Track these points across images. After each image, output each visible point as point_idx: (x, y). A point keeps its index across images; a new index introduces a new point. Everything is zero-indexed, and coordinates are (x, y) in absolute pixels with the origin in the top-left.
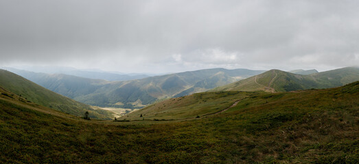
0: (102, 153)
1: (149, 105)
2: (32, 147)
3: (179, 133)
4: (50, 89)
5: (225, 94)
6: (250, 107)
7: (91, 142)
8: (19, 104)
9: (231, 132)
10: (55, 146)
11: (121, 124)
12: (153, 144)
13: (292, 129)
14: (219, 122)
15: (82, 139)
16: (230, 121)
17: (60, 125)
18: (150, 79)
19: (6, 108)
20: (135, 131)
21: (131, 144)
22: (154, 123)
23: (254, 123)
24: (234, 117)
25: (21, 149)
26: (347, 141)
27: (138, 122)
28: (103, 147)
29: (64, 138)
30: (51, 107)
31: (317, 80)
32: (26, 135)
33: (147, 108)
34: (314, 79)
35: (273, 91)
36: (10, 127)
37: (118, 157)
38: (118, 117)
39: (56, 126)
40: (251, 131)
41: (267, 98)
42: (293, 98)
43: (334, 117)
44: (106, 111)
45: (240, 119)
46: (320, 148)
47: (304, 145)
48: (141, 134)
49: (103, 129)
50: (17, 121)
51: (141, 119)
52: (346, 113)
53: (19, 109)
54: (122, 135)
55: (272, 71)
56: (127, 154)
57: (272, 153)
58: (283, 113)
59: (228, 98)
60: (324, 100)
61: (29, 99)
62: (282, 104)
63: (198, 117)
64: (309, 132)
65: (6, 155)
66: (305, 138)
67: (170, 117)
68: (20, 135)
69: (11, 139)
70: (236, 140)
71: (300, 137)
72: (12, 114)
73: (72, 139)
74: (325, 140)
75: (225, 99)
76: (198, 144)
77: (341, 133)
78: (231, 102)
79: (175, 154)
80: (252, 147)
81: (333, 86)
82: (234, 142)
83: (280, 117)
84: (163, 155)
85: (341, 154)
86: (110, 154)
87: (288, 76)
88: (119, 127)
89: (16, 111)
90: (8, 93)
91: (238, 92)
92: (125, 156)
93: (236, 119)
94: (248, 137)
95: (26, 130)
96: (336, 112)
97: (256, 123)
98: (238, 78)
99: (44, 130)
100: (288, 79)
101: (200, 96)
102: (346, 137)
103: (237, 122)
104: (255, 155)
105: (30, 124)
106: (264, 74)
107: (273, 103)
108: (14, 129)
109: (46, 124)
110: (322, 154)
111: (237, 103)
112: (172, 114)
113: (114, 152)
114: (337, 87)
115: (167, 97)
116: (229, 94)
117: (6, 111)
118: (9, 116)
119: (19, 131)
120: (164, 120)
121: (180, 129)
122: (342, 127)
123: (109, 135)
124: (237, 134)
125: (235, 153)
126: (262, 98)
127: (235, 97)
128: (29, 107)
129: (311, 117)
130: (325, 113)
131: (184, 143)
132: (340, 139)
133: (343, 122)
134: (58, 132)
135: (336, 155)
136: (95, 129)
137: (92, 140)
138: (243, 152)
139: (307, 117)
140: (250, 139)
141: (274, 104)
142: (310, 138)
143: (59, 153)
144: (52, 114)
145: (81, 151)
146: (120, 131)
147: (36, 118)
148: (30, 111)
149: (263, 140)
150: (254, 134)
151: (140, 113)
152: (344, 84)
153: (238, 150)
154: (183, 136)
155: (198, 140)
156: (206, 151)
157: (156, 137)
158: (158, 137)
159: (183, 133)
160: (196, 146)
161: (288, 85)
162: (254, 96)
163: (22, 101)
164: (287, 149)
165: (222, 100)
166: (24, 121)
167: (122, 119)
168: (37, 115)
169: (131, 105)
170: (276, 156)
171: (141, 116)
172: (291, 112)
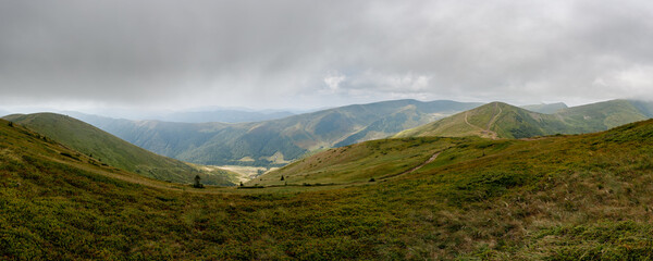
0: (220, 242)
1: (294, 161)
2: (112, 237)
3: (341, 207)
4: (137, 143)
5: (418, 142)
6: (455, 162)
7: (201, 224)
8: (89, 169)
9: (425, 203)
10: (147, 233)
11: (249, 192)
12: (299, 225)
13: (522, 200)
14: (406, 188)
15: (187, 219)
16: (424, 185)
17: (154, 201)
18: (296, 118)
19: (69, 177)
20: (271, 204)
21: (266, 225)
22: (303, 190)
23: (460, 189)
24: (429, 178)
25: (96, 242)
26: (607, 224)
27: (277, 189)
28: (222, 230)
29: (161, 220)
30: (139, 172)
31: (566, 120)
32: (102, 218)
33: (291, 166)
34: (561, 119)
35: (494, 137)
36: (77, 207)
37: (246, 246)
38: (245, 181)
39: (147, 202)
40: (456, 202)
41: (484, 147)
42: (525, 149)
43: (590, 182)
44: (226, 172)
45: (439, 182)
46: (563, 233)
47: (538, 228)
48: (280, 209)
49: (221, 202)
50: (87, 196)
51: (283, 183)
52: (609, 176)
53: (89, 177)
54: (252, 210)
55: (493, 104)
56: (259, 242)
57: (486, 238)
58: (507, 173)
59: (421, 147)
60: (575, 153)
61: (105, 161)
62: (508, 158)
63: (372, 180)
64: (548, 207)
65: (73, 252)
66: (540, 215)
67: (328, 180)
68: (93, 219)
69: (79, 226)
70: (431, 216)
71: (534, 214)
72: (78, 186)
73: (173, 221)
74: (572, 221)
75: (417, 150)
76: (369, 225)
77: (598, 208)
78: (428, 154)
79: (333, 241)
80: (456, 228)
81: (591, 131)
82: (428, 221)
83: (504, 179)
84: (314, 242)
85: (596, 245)
86: (232, 242)
87: (520, 114)
88: (246, 197)
89: (86, 180)
90: (71, 153)
91: (438, 139)
92: (255, 245)
93: (433, 182)
94: (451, 212)
95: (102, 211)
96: (593, 173)
97: (464, 189)
98: (439, 115)
99: (129, 210)
100: (519, 119)
101: (377, 145)
102: (607, 216)
103: (434, 186)
104: (460, 242)
105: (107, 201)
106: (480, 108)
107: (493, 155)
108: (83, 210)
109: (132, 200)
110: (565, 244)
111: (435, 156)
112: (333, 175)
113: (239, 239)
114: (598, 131)
115: (324, 146)
116: (424, 141)
117: (69, 182)
118: (73, 189)
119: (91, 212)
120: (318, 185)
121: (343, 200)
122: (600, 199)
123: (232, 211)
124: (432, 207)
125: (429, 238)
126: (476, 147)
127: (432, 146)
128: (105, 174)
129: (553, 181)
130: (575, 175)
131: (348, 223)
132: (595, 219)
133: (603, 191)
134: (150, 211)
135: (586, 247)
136: (209, 203)
137: (202, 221)
138: (441, 237)
139: (547, 180)
140: (453, 215)
141: (495, 158)
142: (549, 216)
143: (153, 243)
144: (141, 183)
145: (187, 239)
146: (249, 203)
147: (116, 190)
148: (107, 180)
149: (473, 217)
150: (460, 207)
151: (280, 175)
152: (610, 127)
153: (435, 232)
154: (348, 212)
155: (369, 219)
156: (382, 237)
157: (303, 213)
158: (307, 214)
159: (347, 206)
160: (367, 228)
161: (518, 127)
162: (463, 144)
163: (94, 164)
164: (510, 233)
165: (412, 151)
166: (99, 196)
167: (252, 185)
168: (118, 185)
169: (267, 162)
170: (492, 244)
171: (282, 179)
172: (522, 172)
